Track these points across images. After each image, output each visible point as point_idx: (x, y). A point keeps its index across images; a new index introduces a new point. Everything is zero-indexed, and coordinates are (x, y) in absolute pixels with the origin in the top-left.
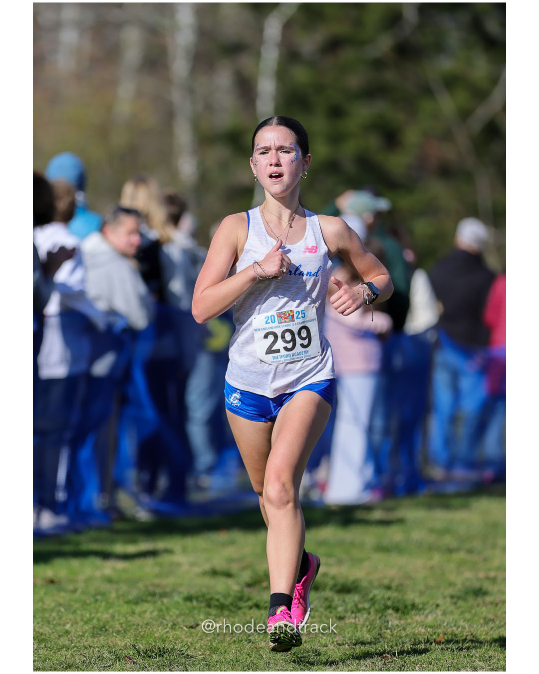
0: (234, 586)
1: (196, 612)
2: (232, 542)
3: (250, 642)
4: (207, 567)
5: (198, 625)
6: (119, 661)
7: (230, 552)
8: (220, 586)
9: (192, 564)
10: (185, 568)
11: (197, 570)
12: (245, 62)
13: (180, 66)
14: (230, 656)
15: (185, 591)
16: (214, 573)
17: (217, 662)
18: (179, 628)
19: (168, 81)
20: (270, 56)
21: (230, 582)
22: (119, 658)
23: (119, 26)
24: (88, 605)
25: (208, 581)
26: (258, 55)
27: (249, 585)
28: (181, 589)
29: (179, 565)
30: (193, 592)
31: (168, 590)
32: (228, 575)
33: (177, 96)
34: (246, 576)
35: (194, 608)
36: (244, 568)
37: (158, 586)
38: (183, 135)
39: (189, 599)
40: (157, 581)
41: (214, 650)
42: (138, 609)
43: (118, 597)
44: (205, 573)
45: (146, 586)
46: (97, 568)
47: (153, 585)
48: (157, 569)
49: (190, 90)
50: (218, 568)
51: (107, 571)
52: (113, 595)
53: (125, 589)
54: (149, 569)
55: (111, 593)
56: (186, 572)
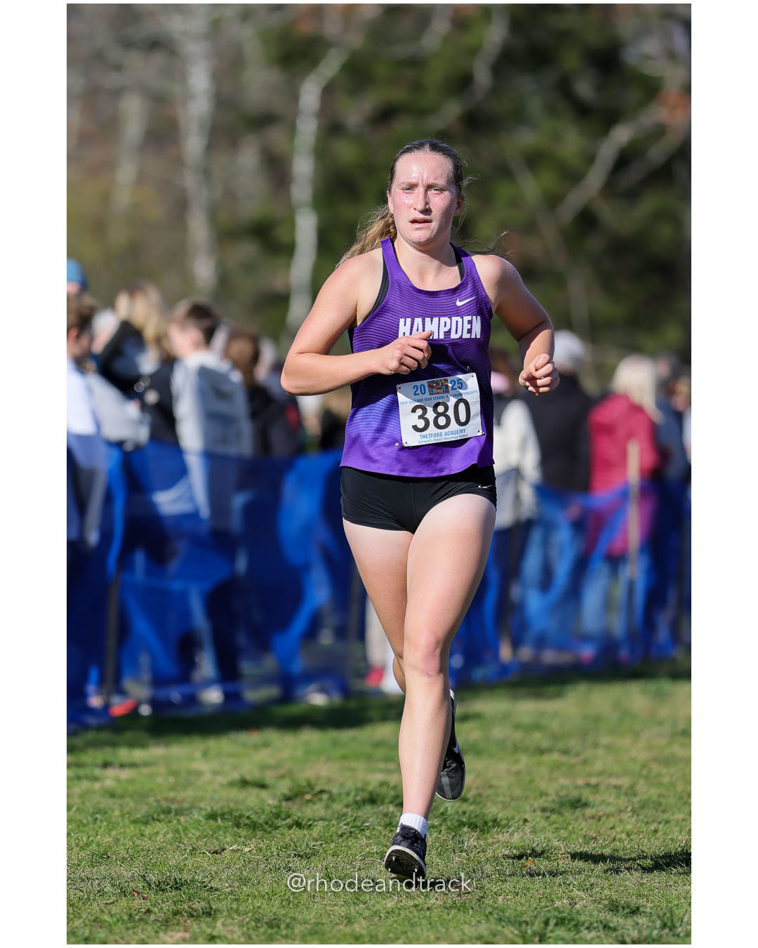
0: (269, 800)
1: (221, 833)
2: (266, 745)
3: (290, 870)
4: (236, 776)
5: (223, 850)
6: (125, 896)
7: (263, 756)
8: (252, 799)
9: (215, 773)
10: (208, 777)
11: (222, 780)
12: (276, 136)
13: (194, 144)
14: (266, 889)
15: (207, 807)
16: (244, 783)
17: (248, 895)
18: (200, 853)
19: (179, 162)
20: (308, 128)
21: (264, 794)
22: (124, 892)
23: (117, 93)
24: (84, 825)
25: (235, 793)
26: (292, 130)
27: (288, 799)
28: (202, 805)
29: (199, 774)
30: (217, 807)
31: (186, 805)
32: (262, 786)
33: (191, 181)
34: (284, 787)
35: (219, 828)
36: (282, 777)
37: (173, 801)
38: (199, 230)
39: (212, 816)
40: (172, 795)
41: (244, 881)
42: (148, 830)
43: (123, 816)
44: (231, 784)
45: (158, 801)
46: (95, 779)
47: (167, 799)
48: (172, 780)
49: (206, 173)
50: (249, 777)
51: (109, 783)
52: (117, 813)
53: (132, 805)
54: (162, 780)
55: (113, 811)
56: (209, 783)
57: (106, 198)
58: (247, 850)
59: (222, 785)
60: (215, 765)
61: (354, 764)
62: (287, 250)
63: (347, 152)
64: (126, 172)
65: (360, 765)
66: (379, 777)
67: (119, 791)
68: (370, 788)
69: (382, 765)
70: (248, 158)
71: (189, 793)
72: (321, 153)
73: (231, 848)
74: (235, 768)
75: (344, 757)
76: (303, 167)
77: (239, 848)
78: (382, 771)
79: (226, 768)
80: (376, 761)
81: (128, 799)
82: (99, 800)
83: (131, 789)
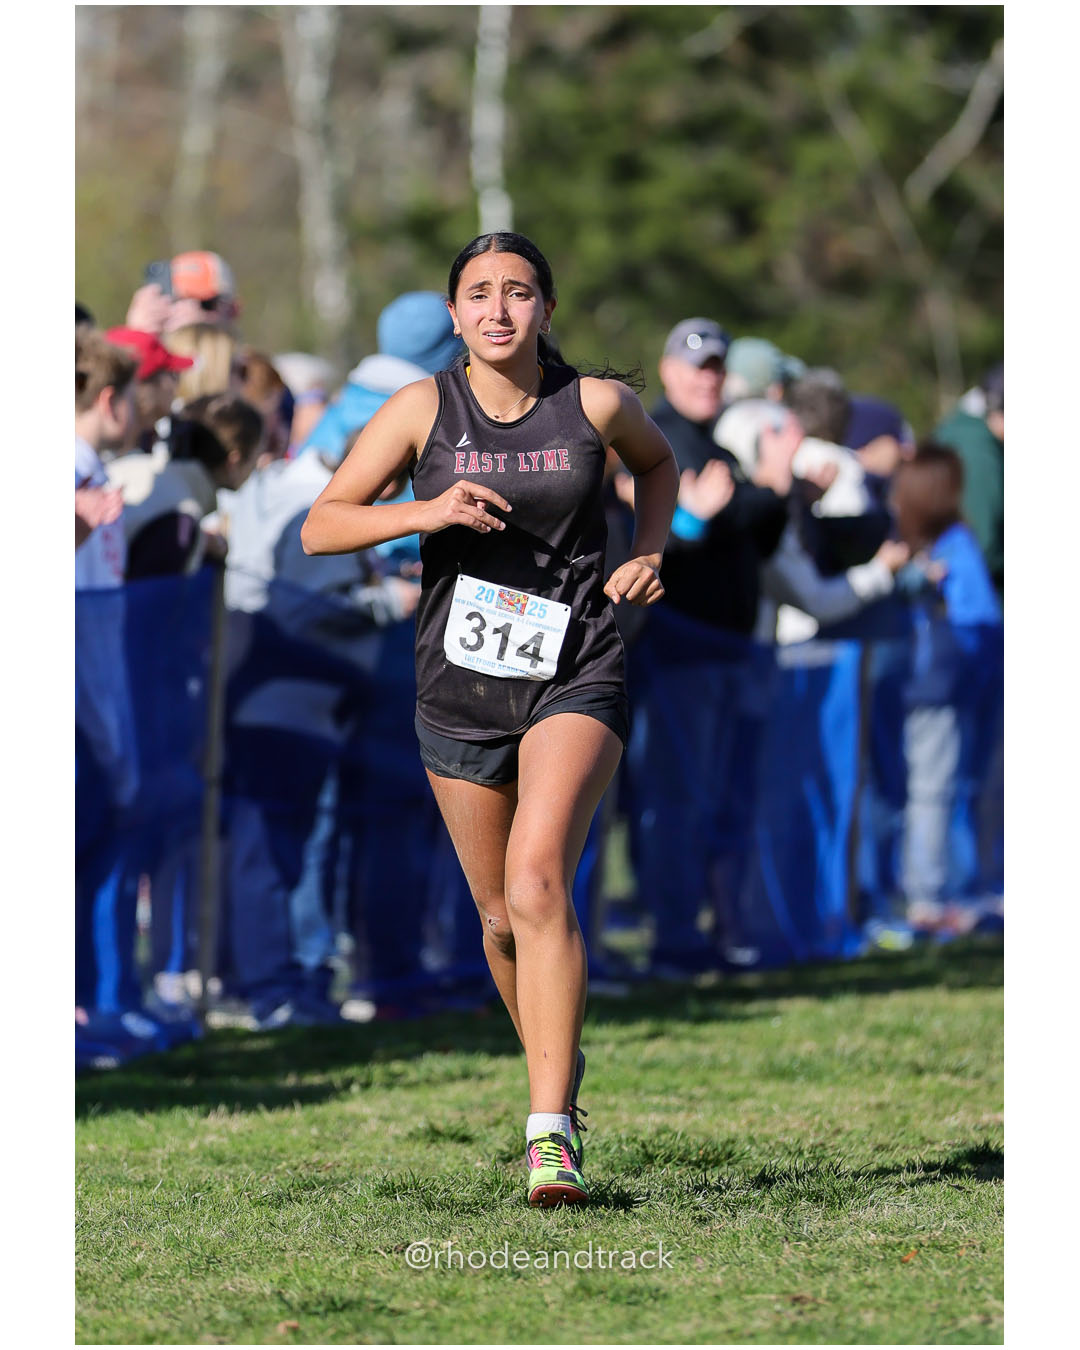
0: (478, 1162)
1: (402, 1218)
3: (519, 1277)
4: (420, 1123)
5: (406, 1246)
8: (449, 1159)
9: (385, 1119)
10: (373, 1125)
11: (394, 1129)
12: (440, 67)
13: (307, 87)
14: (482, 1309)
15: (377, 1174)
16: (434, 1134)
18: (369, 1252)
19: (285, 118)
21: (467, 1151)
25: (419, 1151)
28: (368, 1171)
29: (358, 1121)
30: (393, 1176)
31: (340, 1173)
32: (465, 1139)
33: (304, 148)
35: (397, 1208)
36: (497, 1123)
37: (318, 1166)
38: (320, 228)
39: (387, 1191)
40: (316, 1156)
42: (281, 1217)
43: (239, 1193)
44: (412, 1136)
45: (296, 1169)
46: (193, 1133)
47: (308, 1164)
48: (314, 1131)
49: (328, 134)
50: (440, 1125)
51: (211, 1138)
52: (229, 1189)
53: (253, 1175)
54: (299, 1133)
55: (222, 1186)
56: (375, 1135)
57: (165, 180)
59: (396, 1138)
60: (385, 1106)
61: (612, 1100)
63: (555, 95)
64: (197, 135)
65: (623, 1101)
66: (657, 1119)
67: (229, 1154)
68: (641, 1138)
69: (656, 1100)
70: (397, 105)
71: (344, 1154)
72: (513, 94)
74: (417, 1110)
76: (488, 123)
78: (657, 1108)
79: (403, 1111)
80: (648, 1092)
81: (245, 1166)
82: (198, 1168)
83: (248, 1148)
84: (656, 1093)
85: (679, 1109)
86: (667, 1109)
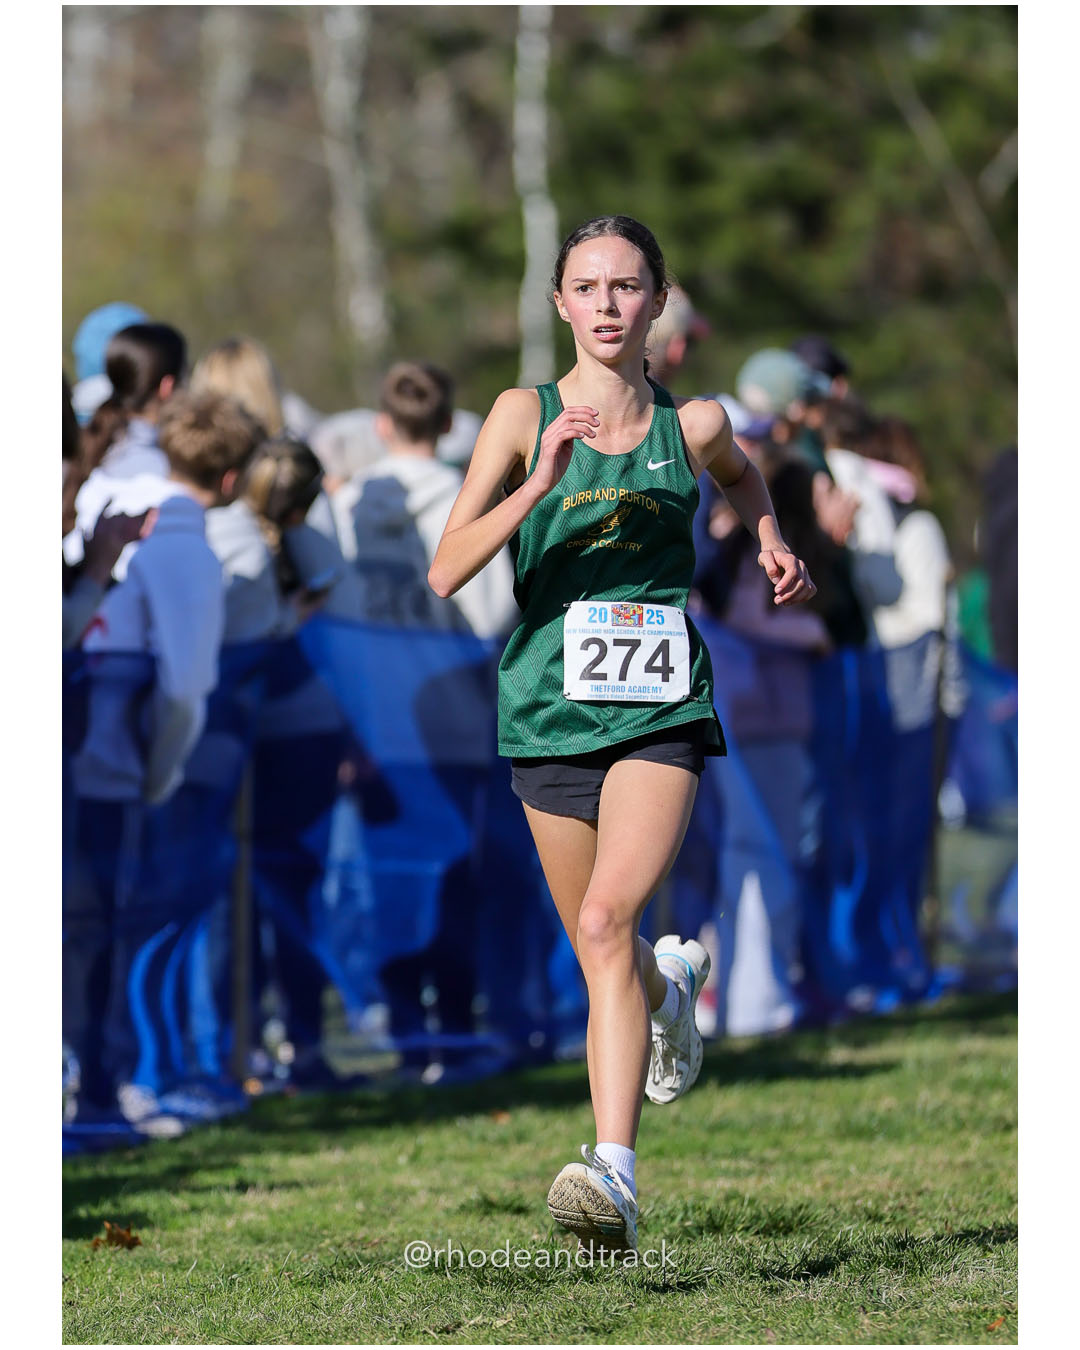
0: (533, 1234)
1: (453, 1296)
2: (521, 1138)
4: (472, 1194)
5: (459, 1325)
7: (517, 1157)
8: (502, 1233)
9: (435, 1191)
10: (423, 1198)
11: (448, 1202)
12: (481, 70)
13: (337, 92)
16: (487, 1206)
18: (418, 1333)
19: (313, 124)
20: (535, 55)
21: (522, 1222)
25: (471, 1224)
26: (510, 57)
29: (406, 1193)
31: (387, 1249)
32: (521, 1210)
33: (336, 157)
35: (448, 1286)
37: (364, 1242)
38: (354, 243)
40: (362, 1232)
42: (324, 1298)
43: (279, 1274)
45: (340, 1246)
46: (227, 1211)
47: (352, 1241)
48: (360, 1206)
49: (361, 144)
50: (494, 1196)
51: (250, 1216)
52: (268, 1269)
53: (294, 1253)
54: (343, 1208)
55: (261, 1266)
56: (425, 1208)
57: (187, 197)
58: (499, 1323)
59: (447, 1211)
60: (435, 1176)
61: (677, 1165)
62: (513, 268)
63: (604, 92)
64: (221, 150)
65: (689, 1165)
66: (725, 1184)
67: (269, 1232)
68: (709, 1205)
69: (724, 1164)
70: (435, 109)
71: (392, 1228)
72: (559, 95)
73: (472, 1322)
74: (468, 1181)
75: (659, 1153)
76: (530, 124)
77: (486, 1320)
78: (726, 1173)
79: (454, 1182)
80: (716, 1156)
81: (286, 1245)
82: (236, 1248)
83: (289, 1226)
84: (725, 1156)
85: (750, 1173)
86: (737, 1174)
